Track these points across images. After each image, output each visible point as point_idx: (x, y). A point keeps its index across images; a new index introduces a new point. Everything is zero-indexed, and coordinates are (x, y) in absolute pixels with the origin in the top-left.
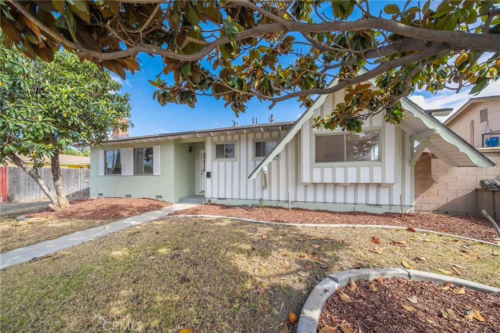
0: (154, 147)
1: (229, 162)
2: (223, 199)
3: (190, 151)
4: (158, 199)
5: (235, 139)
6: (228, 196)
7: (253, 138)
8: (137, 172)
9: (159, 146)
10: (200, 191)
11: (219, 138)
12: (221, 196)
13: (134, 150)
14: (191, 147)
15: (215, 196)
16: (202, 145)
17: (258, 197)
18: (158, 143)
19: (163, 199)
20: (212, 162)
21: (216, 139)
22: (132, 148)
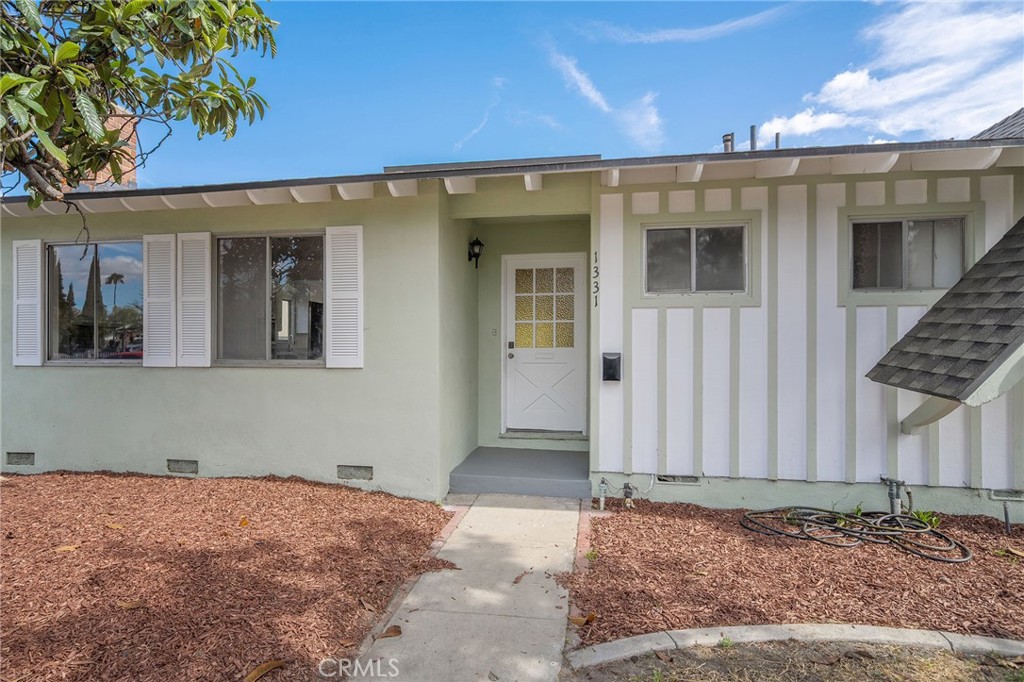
0: (329, 230)
1: (716, 313)
2: (685, 478)
3: (472, 256)
4: (354, 482)
5: (746, 205)
6: (714, 464)
7: (842, 202)
8: (230, 347)
9: (358, 230)
10: (503, 431)
11: (664, 203)
12: (677, 465)
13: (216, 241)
14: (477, 243)
15: (644, 462)
16: (576, 232)
17: (868, 469)
18: (353, 214)
19: (379, 481)
20: (629, 307)
21: (646, 203)
22: (206, 237)
